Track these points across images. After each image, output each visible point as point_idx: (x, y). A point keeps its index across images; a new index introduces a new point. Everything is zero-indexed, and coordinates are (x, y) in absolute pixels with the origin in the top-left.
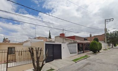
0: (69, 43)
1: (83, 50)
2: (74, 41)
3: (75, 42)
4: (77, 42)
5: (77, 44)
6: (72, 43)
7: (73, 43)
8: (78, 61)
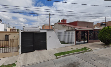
0: (67, 31)
1: (87, 40)
2: (71, 27)
3: (73, 29)
4: (75, 29)
5: (75, 32)
6: (69, 31)
7: (71, 30)
8: (62, 57)
